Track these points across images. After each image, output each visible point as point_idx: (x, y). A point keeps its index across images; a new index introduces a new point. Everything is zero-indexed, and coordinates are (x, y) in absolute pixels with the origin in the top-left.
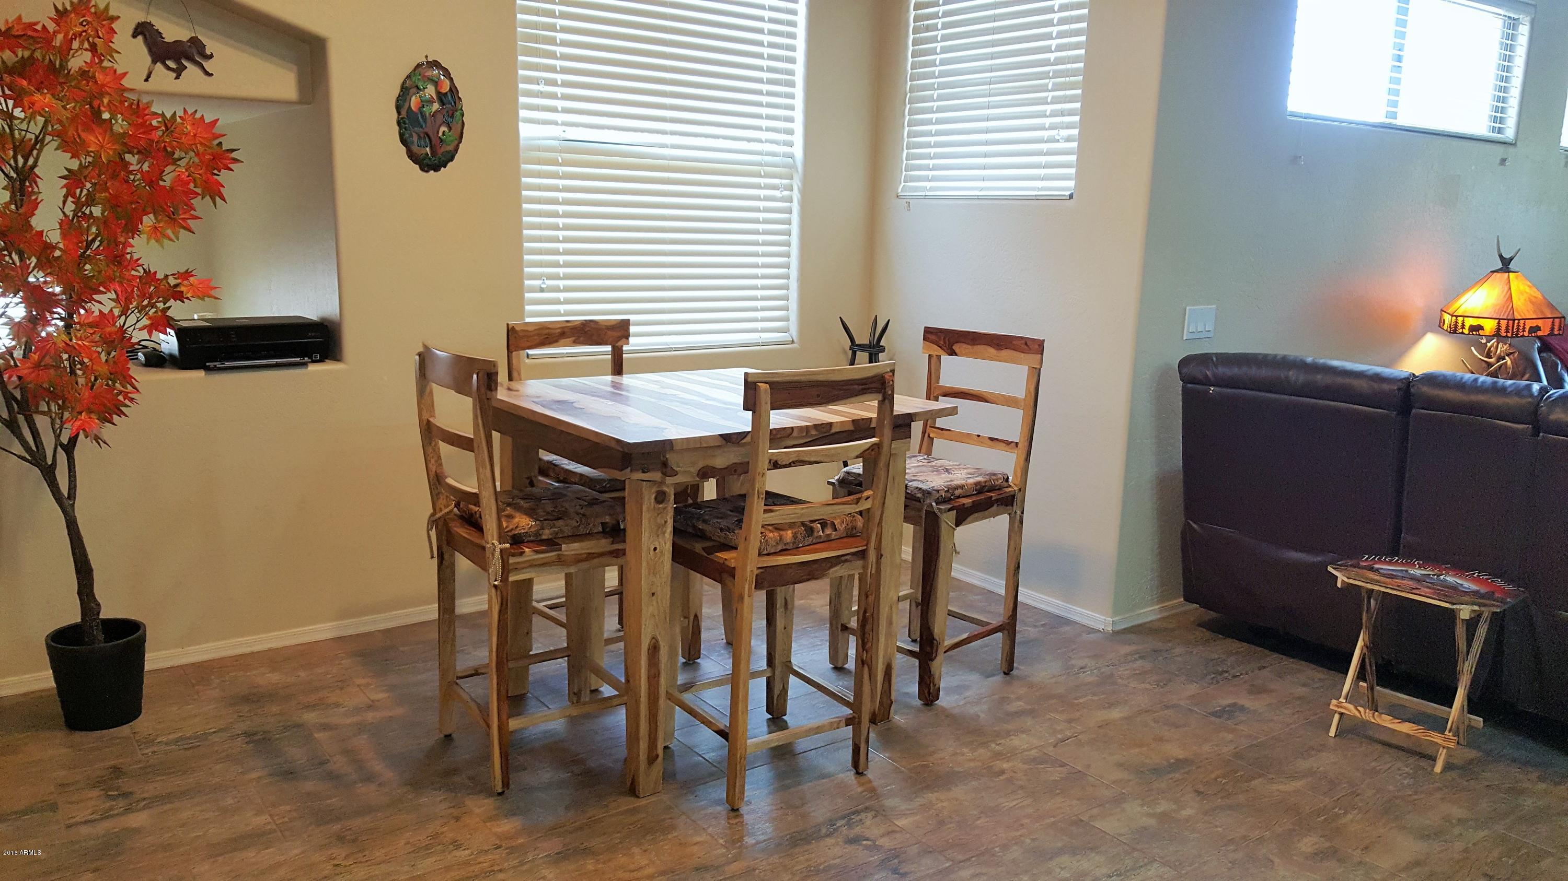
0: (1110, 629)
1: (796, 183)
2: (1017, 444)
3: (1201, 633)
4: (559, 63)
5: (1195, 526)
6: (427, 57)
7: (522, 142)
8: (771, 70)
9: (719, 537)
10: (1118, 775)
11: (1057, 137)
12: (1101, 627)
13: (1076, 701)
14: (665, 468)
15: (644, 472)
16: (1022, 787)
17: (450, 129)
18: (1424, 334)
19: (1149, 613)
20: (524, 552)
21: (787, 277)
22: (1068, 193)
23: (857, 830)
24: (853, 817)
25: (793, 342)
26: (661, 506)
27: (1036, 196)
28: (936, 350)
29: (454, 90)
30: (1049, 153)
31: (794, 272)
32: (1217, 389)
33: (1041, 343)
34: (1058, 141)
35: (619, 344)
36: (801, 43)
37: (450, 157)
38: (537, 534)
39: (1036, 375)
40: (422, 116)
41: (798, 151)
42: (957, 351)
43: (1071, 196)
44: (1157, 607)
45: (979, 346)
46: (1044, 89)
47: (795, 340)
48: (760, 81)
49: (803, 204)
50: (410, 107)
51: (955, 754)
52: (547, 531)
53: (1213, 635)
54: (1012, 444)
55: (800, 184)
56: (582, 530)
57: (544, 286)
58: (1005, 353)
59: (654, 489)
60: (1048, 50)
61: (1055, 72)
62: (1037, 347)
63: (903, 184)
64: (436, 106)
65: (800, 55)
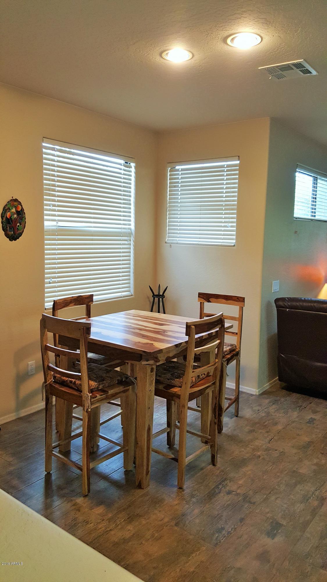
0: (258, 394)
1: (132, 239)
2: (237, 333)
3: (284, 392)
4: (56, 198)
5: (283, 355)
6: (12, 197)
7: (45, 228)
8: (124, 199)
9: (167, 382)
10: (294, 451)
11: (228, 226)
12: (254, 393)
13: (265, 424)
14: (156, 360)
15: (147, 361)
16: (269, 461)
17: (21, 224)
18: (325, 284)
19: (266, 386)
20: (97, 396)
21: (129, 272)
22: (233, 244)
23: (228, 488)
24: (223, 483)
25: (132, 295)
26: (152, 373)
27: (221, 245)
28: (202, 300)
29: (22, 210)
30: (224, 231)
31: (132, 270)
32: (289, 309)
33: (244, 299)
34: (228, 227)
35: (90, 304)
36: (133, 190)
37: (20, 234)
38: (98, 387)
39: (241, 309)
40: (11, 220)
41: (133, 227)
42: (211, 301)
43: (234, 246)
44: (268, 384)
45: (219, 299)
46: (222, 210)
47: (133, 294)
48: (120, 203)
49: (135, 246)
50: (7, 217)
51: (240, 452)
52: (101, 386)
53: (288, 392)
54: (235, 333)
55: (133, 239)
56: (112, 384)
57: (51, 281)
58: (229, 301)
59: (150, 368)
60: (222, 197)
61: (225, 204)
62: (242, 300)
63: (167, 238)
64: (15, 216)
65: (133, 194)
